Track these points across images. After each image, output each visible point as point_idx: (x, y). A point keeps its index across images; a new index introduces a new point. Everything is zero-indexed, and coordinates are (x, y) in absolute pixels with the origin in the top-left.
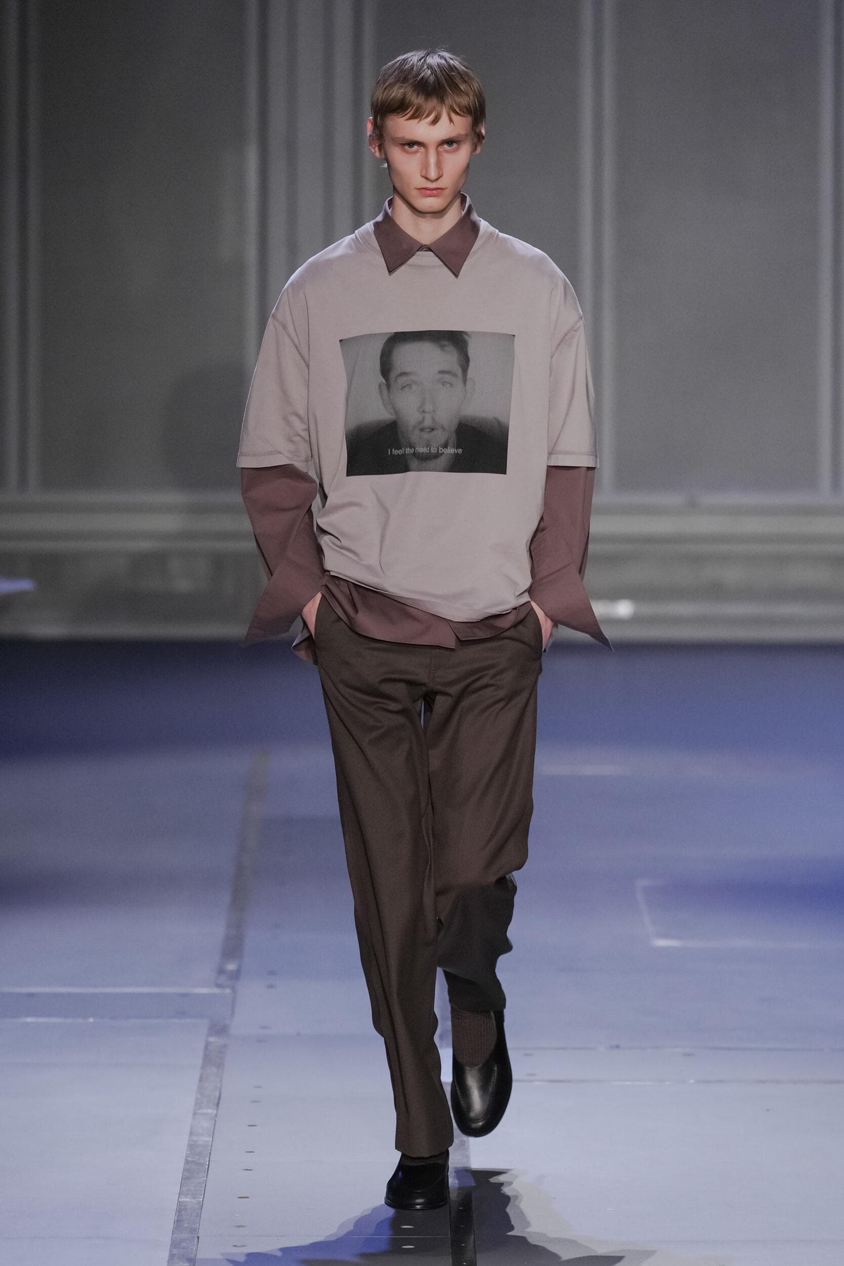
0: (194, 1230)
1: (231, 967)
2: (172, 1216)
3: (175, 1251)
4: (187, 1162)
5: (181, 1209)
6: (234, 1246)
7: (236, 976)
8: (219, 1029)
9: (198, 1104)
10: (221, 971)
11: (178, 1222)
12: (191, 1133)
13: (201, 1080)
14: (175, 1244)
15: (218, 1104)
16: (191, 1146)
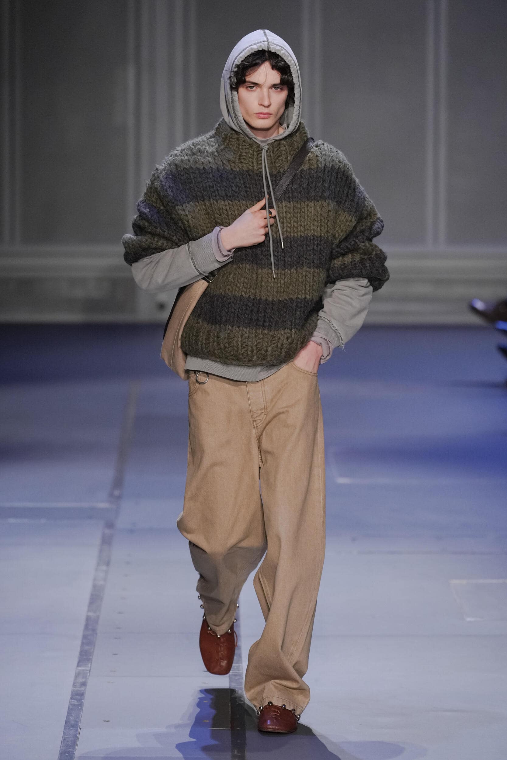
0: (94, 630)
1: (117, 493)
2: (83, 623)
3: (84, 641)
4: (92, 595)
5: (88, 619)
6: (116, 638)
7: (119, 497)
8: (110, 525)
9: (98, 564)
10: (111, 495)
11: (86, 627)
12: (95, 579)
13: (101, 551)
14: (84, 637)
15: (108, 564)
16: (94, 586)
